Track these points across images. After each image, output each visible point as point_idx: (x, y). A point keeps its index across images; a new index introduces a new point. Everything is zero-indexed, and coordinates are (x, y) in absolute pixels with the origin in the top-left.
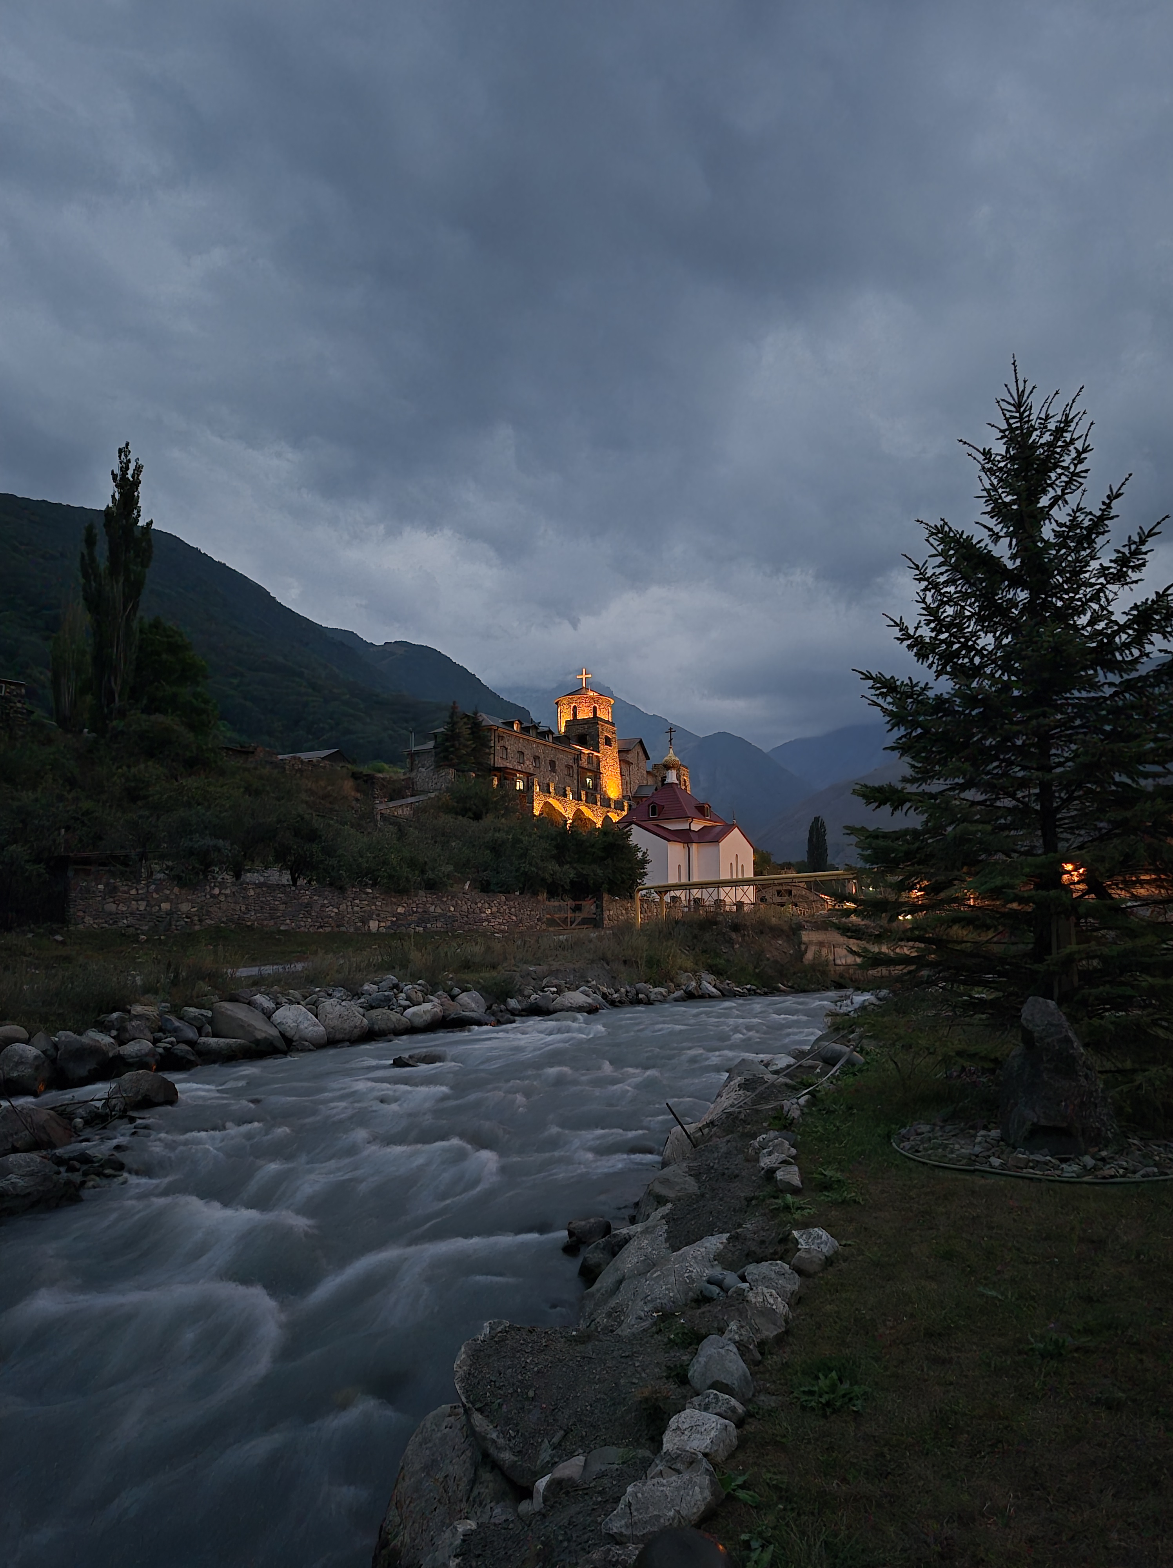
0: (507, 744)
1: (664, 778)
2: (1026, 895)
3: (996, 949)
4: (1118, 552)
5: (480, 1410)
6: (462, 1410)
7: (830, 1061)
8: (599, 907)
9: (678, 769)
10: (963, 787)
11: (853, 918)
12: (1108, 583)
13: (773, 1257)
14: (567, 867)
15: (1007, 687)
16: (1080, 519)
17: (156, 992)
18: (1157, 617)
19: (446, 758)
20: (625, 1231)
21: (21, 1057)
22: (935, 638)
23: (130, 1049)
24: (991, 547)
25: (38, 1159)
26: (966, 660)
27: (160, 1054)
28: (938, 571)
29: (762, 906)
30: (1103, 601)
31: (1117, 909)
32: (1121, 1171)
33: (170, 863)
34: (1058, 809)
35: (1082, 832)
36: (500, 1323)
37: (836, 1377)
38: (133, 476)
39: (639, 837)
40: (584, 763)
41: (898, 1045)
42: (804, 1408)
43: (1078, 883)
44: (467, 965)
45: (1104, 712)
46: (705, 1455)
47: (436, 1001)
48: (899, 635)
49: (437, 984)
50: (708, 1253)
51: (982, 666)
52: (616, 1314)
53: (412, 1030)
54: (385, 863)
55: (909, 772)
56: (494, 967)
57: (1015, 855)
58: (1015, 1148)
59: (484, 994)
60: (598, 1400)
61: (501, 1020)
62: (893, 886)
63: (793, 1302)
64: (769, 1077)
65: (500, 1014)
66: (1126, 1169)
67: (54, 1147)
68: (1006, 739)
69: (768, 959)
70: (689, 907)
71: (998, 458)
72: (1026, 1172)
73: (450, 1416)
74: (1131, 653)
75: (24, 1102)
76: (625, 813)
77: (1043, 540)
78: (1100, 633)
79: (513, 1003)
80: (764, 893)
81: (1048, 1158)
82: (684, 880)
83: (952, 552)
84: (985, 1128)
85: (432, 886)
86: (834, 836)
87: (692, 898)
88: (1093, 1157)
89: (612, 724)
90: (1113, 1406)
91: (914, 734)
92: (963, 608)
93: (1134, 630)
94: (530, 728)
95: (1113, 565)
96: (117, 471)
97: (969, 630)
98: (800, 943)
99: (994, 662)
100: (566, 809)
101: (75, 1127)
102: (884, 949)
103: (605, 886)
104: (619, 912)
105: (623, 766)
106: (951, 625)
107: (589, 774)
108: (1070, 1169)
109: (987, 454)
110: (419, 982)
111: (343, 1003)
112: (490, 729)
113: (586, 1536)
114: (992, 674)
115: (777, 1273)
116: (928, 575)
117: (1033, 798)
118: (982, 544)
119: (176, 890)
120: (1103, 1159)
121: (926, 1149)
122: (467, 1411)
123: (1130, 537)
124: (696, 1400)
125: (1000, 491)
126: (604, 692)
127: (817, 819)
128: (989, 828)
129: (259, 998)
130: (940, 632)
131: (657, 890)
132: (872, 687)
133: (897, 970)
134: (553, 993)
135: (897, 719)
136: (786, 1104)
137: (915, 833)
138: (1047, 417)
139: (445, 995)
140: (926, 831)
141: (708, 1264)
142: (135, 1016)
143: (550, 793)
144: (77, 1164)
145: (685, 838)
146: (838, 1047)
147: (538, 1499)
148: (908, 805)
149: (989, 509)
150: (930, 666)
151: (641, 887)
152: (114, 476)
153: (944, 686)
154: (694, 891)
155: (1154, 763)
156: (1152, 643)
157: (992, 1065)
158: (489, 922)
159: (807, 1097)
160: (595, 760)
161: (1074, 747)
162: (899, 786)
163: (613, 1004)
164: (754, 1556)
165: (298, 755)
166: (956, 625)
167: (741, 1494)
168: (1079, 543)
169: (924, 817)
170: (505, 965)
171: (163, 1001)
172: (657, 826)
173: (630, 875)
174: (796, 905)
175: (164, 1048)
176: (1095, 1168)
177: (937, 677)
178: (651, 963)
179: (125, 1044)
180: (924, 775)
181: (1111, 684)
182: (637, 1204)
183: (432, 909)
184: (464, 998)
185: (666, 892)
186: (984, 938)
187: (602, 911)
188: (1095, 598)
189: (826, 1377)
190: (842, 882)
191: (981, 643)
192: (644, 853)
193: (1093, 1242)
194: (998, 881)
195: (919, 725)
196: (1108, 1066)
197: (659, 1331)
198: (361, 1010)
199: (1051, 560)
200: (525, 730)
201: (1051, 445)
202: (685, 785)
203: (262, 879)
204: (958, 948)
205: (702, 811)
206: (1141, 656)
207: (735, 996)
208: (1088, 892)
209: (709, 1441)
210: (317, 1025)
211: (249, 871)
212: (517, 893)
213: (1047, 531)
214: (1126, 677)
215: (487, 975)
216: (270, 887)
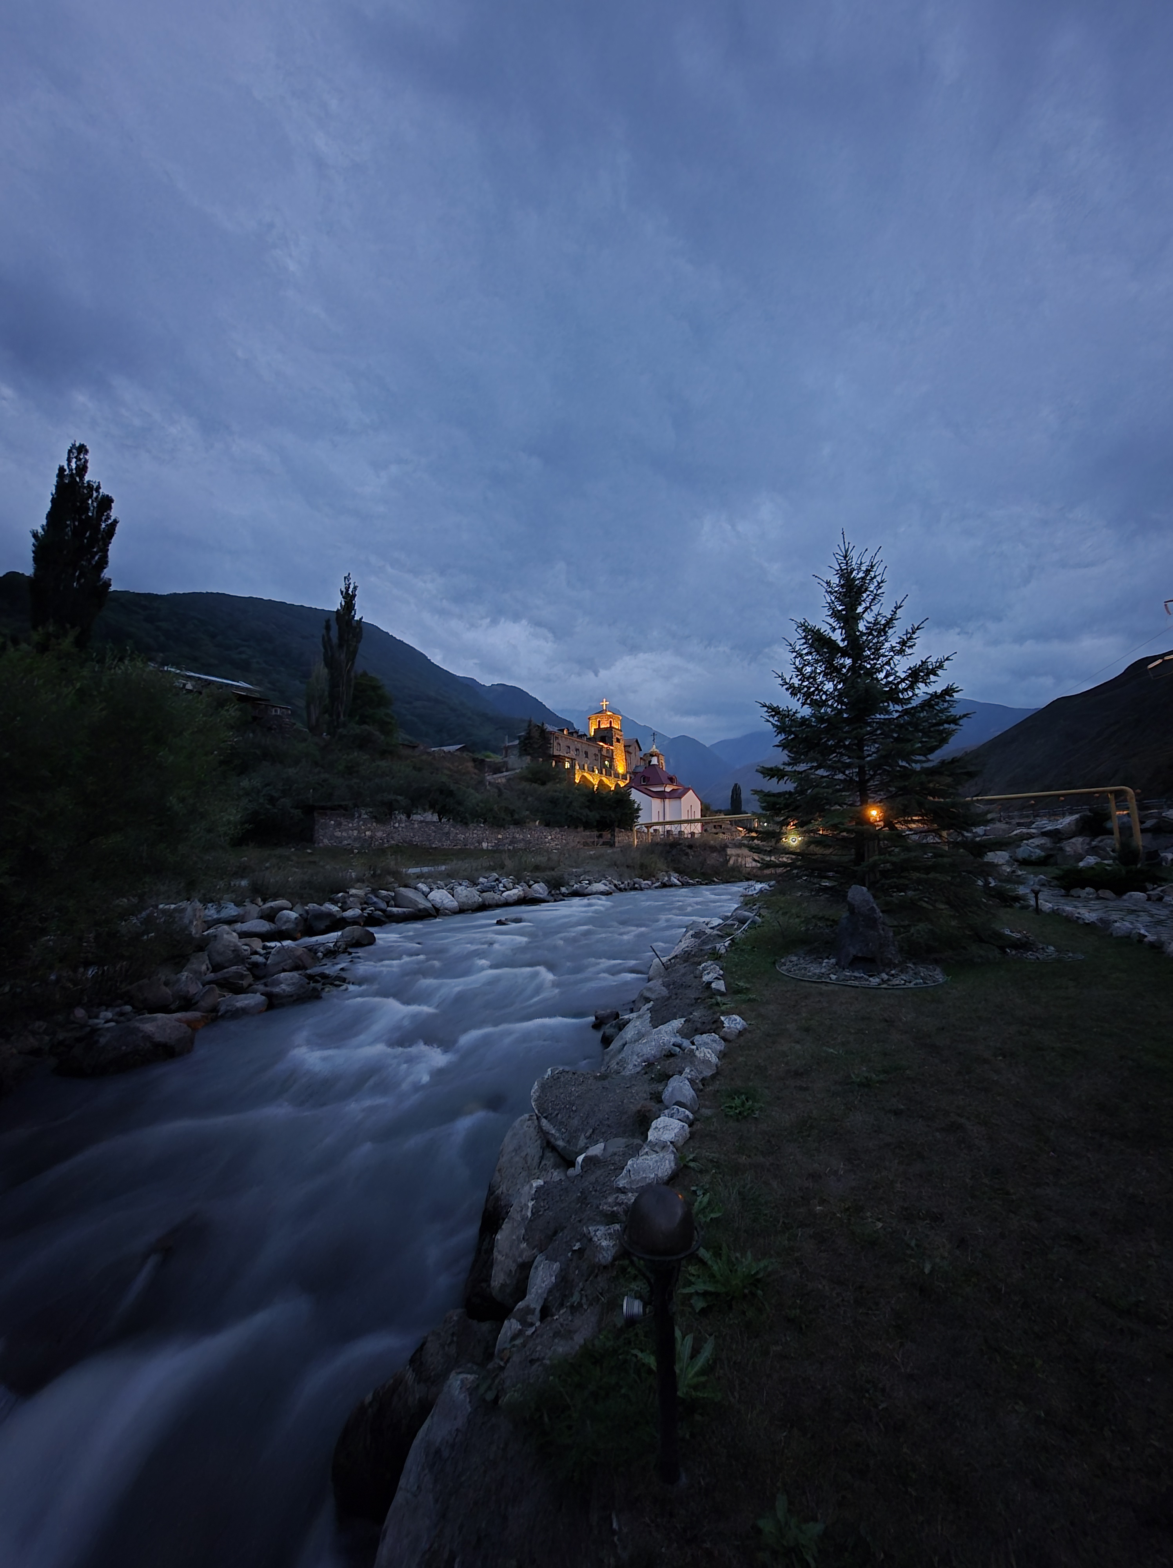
0: (560, 742)
1: (650, 762)
2: (851, 828)
3: (835, 858)
4: (900, 638)
5: (546, 1118)
6: (535, 1117)
7: (742, 921)
8: (613, 835)
9: (658, 757)
10: (817, 768)
11: (756, 841)
12: (895, 655)
13: (709, 1032)
14: (594, 812)
15: (840, 712)
16: (879, 620)
17: (363, 881)
18: (922, 674)
19: (525, 750)
20: (626, 1017)
21: (288, 918)
22: (801, 685)
23: (349, 913)
24: (831, 634)
25: (298, 976)
26: (818, 697)
27: (366, 917)
28: (802, 647)
29: (705, 834)
30: (892, 665)
31: (900, 836)
32: (903, 982)
33: (371, 809)
34: (868, 781)
35: (882, 793)
36: (557, 1069)
37: (744, 1099)
38: (352, 592)
39: (636, 795)
40: (604, 753)
41: (780, 912)
42: (726, 1116)
43: (879, 821)
44: (537, 868)
45: (893, 727)
46: (671, 1142)
47: (520, 888)
48: (781, 682)
49: (521, 878)
50: (673, 1030)
51: (827, 700)
52: (622, 1063)
53: (507, 904)
54: (491, 810)
55: (787, 759)
56: (553, 870)
57: (845, 807)
58: (844, 969)
59: (547, 885)
60: (611, 1112)
61: (557, 899)
62: (778, 823)
63: (721, 1057)
64: (708, 931)
65: (556, 896)
66: (905, 981)
67: (306, 969)
68: (839, 742)
69: (708, 864)
70: (664, 835)
71: (835, 585)
72: (849, 983)
73: (528, 1120)
74: (908, 694)
75: (287, 943)
76: (628, 781)
77: (859, 631)
78: (890, 682)
79: (563, 890)
80: (706, 827)
81: (862, 975)
82: (661, 820)
83: (809, 637)
84: (828, 958)
85: (518, 823)
86: (745, 794)
87: (665, 830)
88: (887, 974)
89: (621, 731)
90: (897, 1113)
91: (790, 738)
92: (816, 668)
93: (910, 681)
94: (573, 733)
95: (898, 645)
96: (344, 590)
97: (820, 680)
98: (726, 855)
99: (833, 698)
100: (594, 780)
101: (318, 957)
102: (773, 858)
103: (616, 824)
104: (624, 838)
105: (627, 755)
106: (810, 677)
107: (607, 759)
108: (874, 981)
109: (828, 583)
110: (511, 877)
111: (468, 889)
112: (551, 733)
113: (605, 1189)
114: (832, 705)
115: (713, 1041)
116: (797, 649)
117: (855, 774)
118: (826, 633)
119: (374, 824)
120: (893, 975)
121: (795, 970)
122: (538, 1118)
123: (907, 630)
124: (666, 1111)
125: (836, 603)
126: (616, 712)
127: (736, 785)
128: (830, 791)
129: (420, 885)
130: (803, 681)
131: (646, 825)
132: (767, 711)
133: (780, 870)
134: (587, 884)
135: (781, 729)
136: (718, 946)
137: (790, 793)
138: (861, 564)
139: (525, 884)
140: (796, 792)
141: (674, 1035)
142: (351, 895)
143: (584, 769)
144: (319, 979)
145: (662, 796)
146: (746, 913)
147: (578, 1168)
148: (786, 778)
149: (830, 613)
150: (798, 700)
151: (636, 824)
152: (342, 592)
153: (806, 711)
154: (667, 826)
155: (920, 755)
156: (919, 688)
157: (831, 923)
158: (550, 844)
159: (729, 942)
160: (610, 751)
161: (877, 746)
162: (782, 767)
163: (620, 890)
164: (699, 1199)
165: (442, 748)
166: (812, 677)
167: (692, 1164)
168: (879, 632)
169: (795, 785)
170: (559, 868)
171: (367, 887)
172: (646, 789)
173: (630, 817)
174: (724, 833)
175: (368, 913)
176: (889, 980)
177: (802, 706)
178: (642, 866)
179: (346, 911)
180: (794, 761)
181: (897, 711)
182: (634, 1002)
183: (517, 836)
184: (536, 886)
185: (651, 827)
186: (828, 852)
187: (614, 837)
188: (888, 663)
189: (739, 1098)
190: (750, 821)
191: (826, 688)
192: (639, 805)
193: (886, 1021)
194: (836, 821)
195: (793, 733)
196: (895, 923)
197: (646, 1073)
198: (478, 893)
199: (864, 642)
200: (571, 734)
201: (863, 578)
202: (662, 765)
203: (422, 819)
204: (813, 857)
205: (671, 780)
206: (913, 696)
207: (689, 885)
208: (884, 827)
209: (674, 1135)
210: (452, 901)
211: (415, 814)
212: (566, 827)
213: (862, 626)
214: (905, 707)
215: (549, 873)
216: (427, 823)
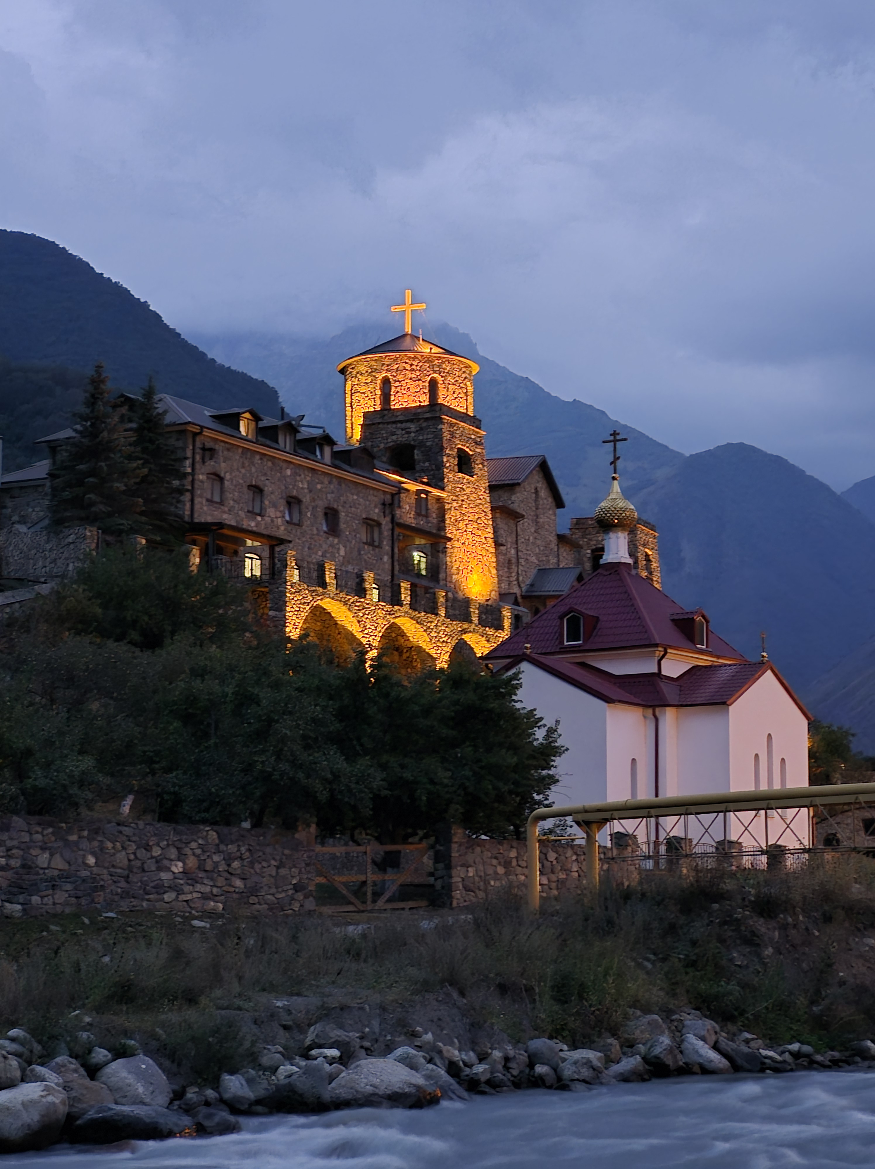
1: (598, 552)
8: (442, 858)
9: (632, 532)
14: (364, 762)
19: (77, 501)
29: (828, 856)
39: (538, 693)
40: (406, 514)
49: (53, 1037)
59: (167, 1063)
61: (207, 1123)
65: (203, 1110)
69: (842, 983)
70: (655, 857)
80: (833, 826)
82: (645, 795)
85: (42, 806)
87: (662, 836)
89: (475, 422)
94: (279, 430)
100: (364, 624)
104: (490, 871)
105: (501, 525)
107: (419, 541)
112: (182, 431)
126: (455, 346)
131: (580, 817)
134: (331, 1061)
145: (647, 694)
151: (542, 810)
154: (668, 822)
158: (180, 892)
160: (433, 506)
170: (218, 993)
172: (583, 665)
173: (516, 783)
178: (565, 988)
184: (119, 1071)
185: (604, 821)
187: (449, 867)
192: (551, 731)
200: (267, 434)
202: (648, 568)
205: (688, 629)
207: (762, 1070)
212: (246, 825)
215: (174, 1017)
